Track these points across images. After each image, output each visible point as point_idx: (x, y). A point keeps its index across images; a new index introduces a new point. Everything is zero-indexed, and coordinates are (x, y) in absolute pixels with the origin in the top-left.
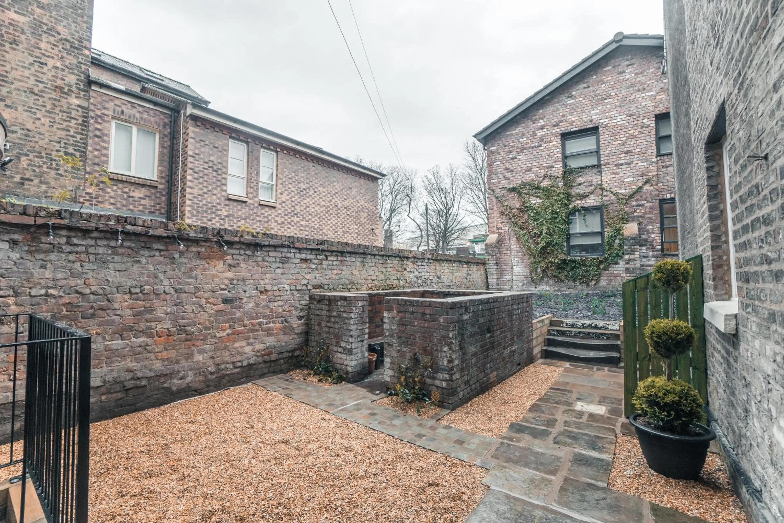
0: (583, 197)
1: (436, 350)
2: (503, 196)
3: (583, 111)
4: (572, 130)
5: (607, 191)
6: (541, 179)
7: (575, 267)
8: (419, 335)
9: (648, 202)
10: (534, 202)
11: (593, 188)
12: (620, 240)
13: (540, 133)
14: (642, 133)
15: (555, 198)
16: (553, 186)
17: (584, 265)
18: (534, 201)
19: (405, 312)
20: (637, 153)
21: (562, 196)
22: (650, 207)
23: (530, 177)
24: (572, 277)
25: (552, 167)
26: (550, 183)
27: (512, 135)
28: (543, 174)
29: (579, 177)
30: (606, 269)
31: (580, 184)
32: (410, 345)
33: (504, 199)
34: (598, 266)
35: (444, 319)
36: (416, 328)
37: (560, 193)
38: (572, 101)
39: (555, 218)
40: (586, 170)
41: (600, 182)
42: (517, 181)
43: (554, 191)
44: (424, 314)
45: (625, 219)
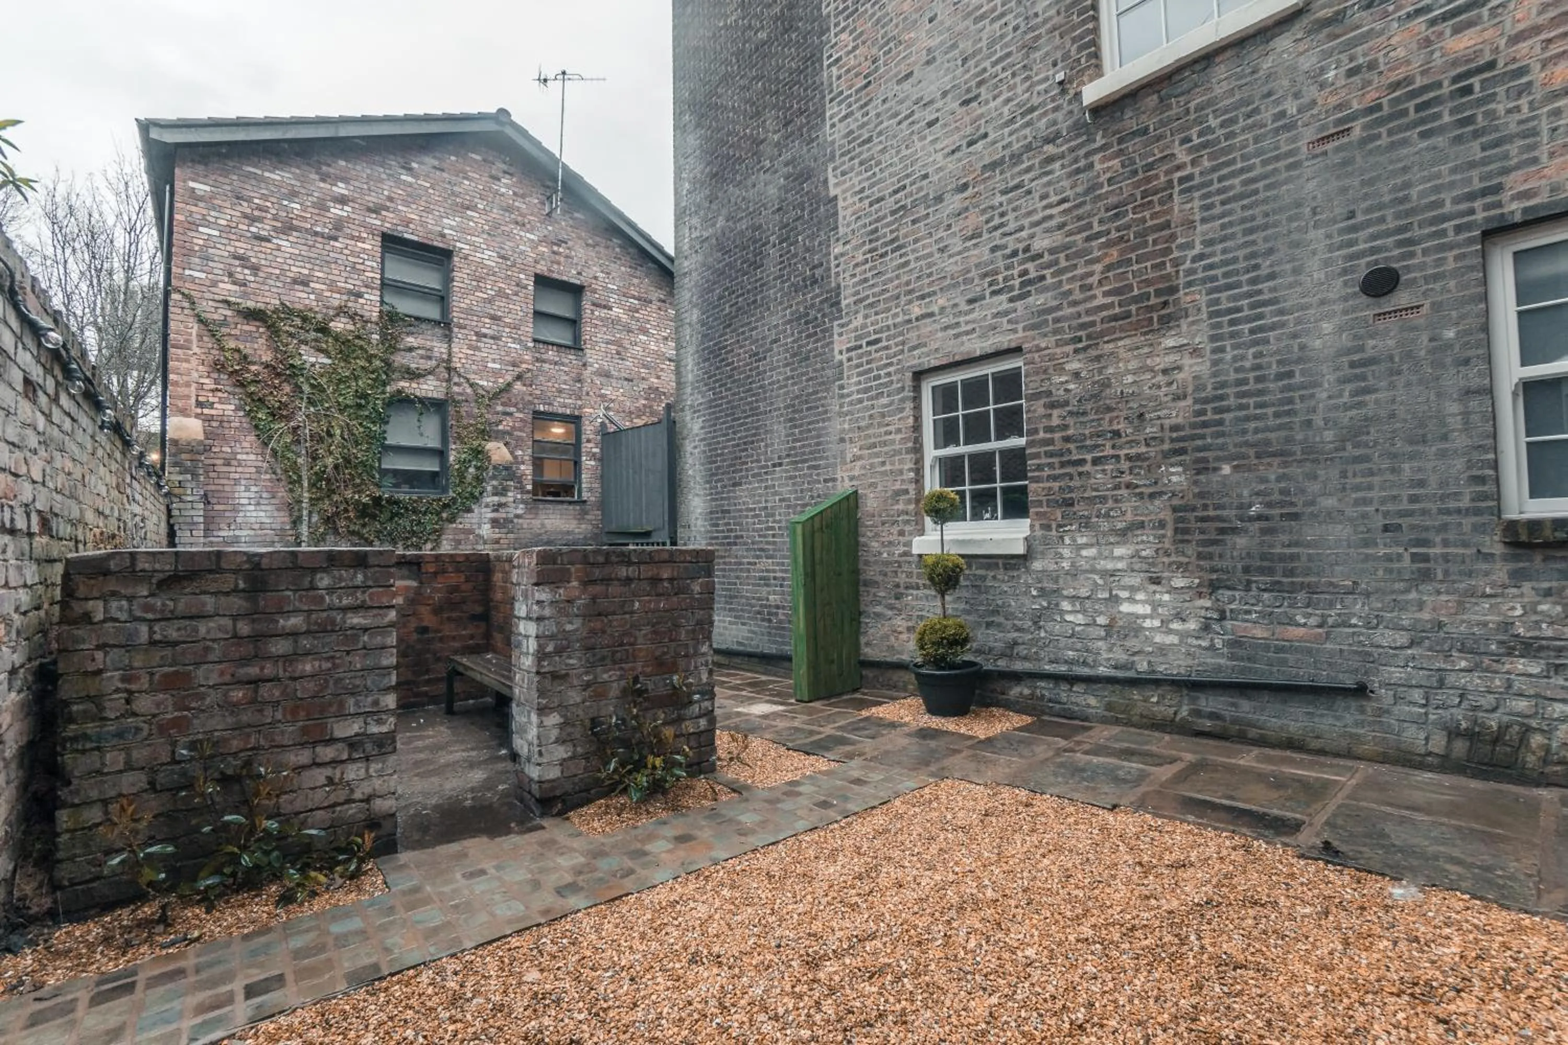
0: (414, 375)
1: (686, 656)
2: (224, 323)
3: (428, 210)
4: (406, 236)
5: (459, 375)
6: (331, 313)
7: (397, 514)
8: (646, 630)
9: (519, 410)
10: (313, 360)
11: (433, 363)
12: (477, 468)
13: (336, 211)
14: (516, 294)
15: (362, 363)
16: (359, 337)
17: (415, 511)
18: (310, 358)
19: (607, 581)
20: (508, 325)
21: (377, 363)
22: (522, 420)
23: (302, 298)
24: (390, 534)
25: (359, 295)
26: (351, 327)
27: (261, 179)
28: (336, 303)
29: (408, 334)
30: (452, 520)
31: (411, 349)
32: (621, 661)
33: (224, 330)
34: (438, 514)
35: (701, 585)
36: (636, 617)
37: (375, 356)
38: (409, 179)
39: (359, 406)
40: (424, 326)
41: (445, 356)
42: (268, 299)
43: (361, 348)
44: (655, 580)
45: (486, 434)
